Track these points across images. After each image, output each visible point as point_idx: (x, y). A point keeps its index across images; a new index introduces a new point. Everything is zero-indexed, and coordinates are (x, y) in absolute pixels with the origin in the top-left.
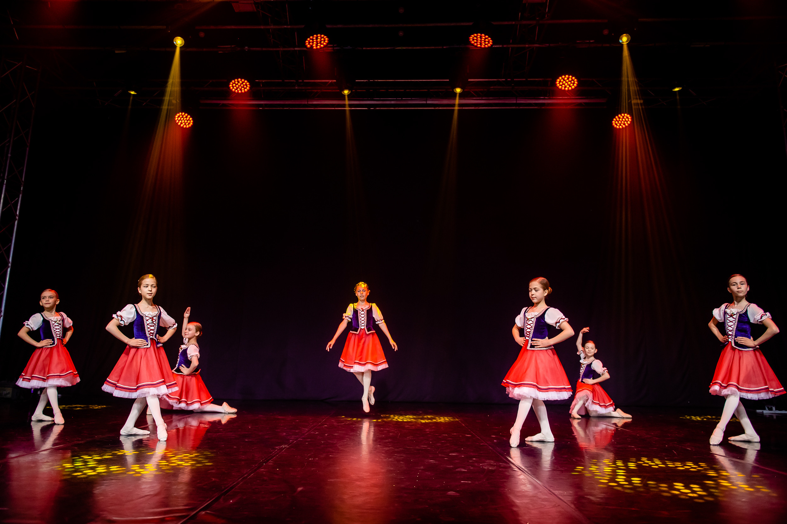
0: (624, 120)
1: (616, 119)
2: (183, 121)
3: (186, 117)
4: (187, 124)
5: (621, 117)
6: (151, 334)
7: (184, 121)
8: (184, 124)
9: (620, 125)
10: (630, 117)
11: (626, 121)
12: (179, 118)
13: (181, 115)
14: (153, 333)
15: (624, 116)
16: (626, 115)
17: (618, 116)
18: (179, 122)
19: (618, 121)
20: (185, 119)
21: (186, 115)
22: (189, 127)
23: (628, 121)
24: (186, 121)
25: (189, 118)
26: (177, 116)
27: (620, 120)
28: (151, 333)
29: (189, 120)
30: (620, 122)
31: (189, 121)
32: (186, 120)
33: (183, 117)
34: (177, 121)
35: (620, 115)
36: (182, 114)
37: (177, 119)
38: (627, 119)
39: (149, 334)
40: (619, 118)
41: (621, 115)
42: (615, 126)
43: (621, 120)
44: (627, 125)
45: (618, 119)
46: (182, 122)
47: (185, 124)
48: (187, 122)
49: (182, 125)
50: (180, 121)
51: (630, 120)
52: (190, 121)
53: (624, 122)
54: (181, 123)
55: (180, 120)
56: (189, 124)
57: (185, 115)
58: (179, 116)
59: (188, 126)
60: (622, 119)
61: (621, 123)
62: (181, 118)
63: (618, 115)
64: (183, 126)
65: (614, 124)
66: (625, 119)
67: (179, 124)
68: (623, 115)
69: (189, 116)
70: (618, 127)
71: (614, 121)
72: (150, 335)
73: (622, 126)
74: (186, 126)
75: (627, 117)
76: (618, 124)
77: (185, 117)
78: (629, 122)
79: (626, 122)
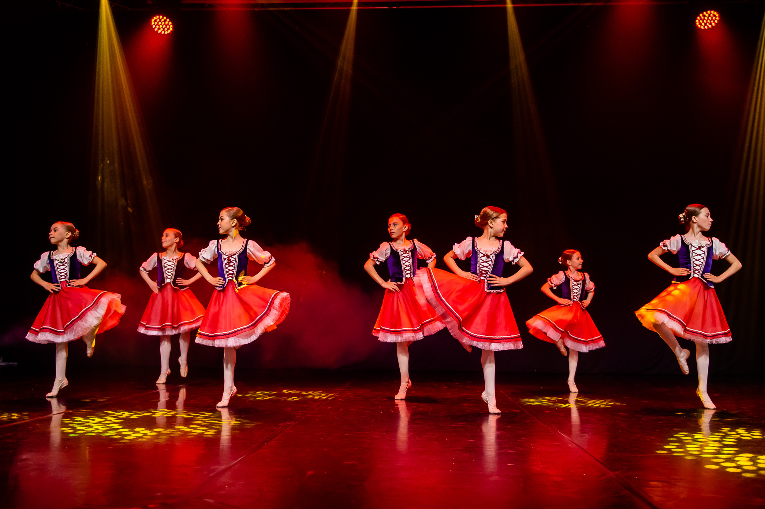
0: (710, 18)
1: (700, 17)
2: (161, 26)
3: (165, 21)
4: (166, 29)
5: (707, 15)
6: (230, 276)
7: (163, 26)
8: (162, 29)
9: (706, 25)
10: (717, 15)
11: (712, 19)
12: (156, 23)
13: (158, 19)
14: (232, 274)
15: (711, 13)
16: (712, 12)
17: (703, 14)
18: (156, 27)
19: (703, 20)
20: (163, 23)
21: (165, 18)
22: (168, 34)
23: (716, 19)
24: (164, 26)
25: (168, 22)
26: (153, 20)
27: (704, 19)
28: (230, 274)
29: (168, 24)
30: (705, 21)
31: (168, 27)
32: (165, 24)
33: (160, 21)
34: (154, 26)
35: (705, 13)
36: (159, 17)
37: (153, 23)
38: (714, 18)
39: (228, 275)
40: (704, 16)
41: (707, 13)
42: (699, 26)
43: (706, 18)
44: (713, 24)
45: (702, 18)
46: (159, 27)
47: (164, 30)
48: (166, 27)
49: (159, 31)
50: (158, 27)
51: (717, 18)
52: (170, 26)
53: (710, 21)
54: (159, 29)
55: (158, 24)
56: (168, 29)
57: (163, 18)
58: (156, 20)
59: (166, 33)
60: (708, 17)
61: (707, 22)
62: (158, 22)
63: (703, 12)
64: (161, 32)
65: (698, 24)
66: (712, 18)
67: (156, 29)
68: (709, 12)
69: (168, 20)
70: (702, 27)
71: (698, 19)
72: (228, 277)
73: (708, 27)
74: (165, 32)
75: (714, 15)
76: (703, 24)
77: (163, 22)
78: (716, 21)
79: (712, 21)
